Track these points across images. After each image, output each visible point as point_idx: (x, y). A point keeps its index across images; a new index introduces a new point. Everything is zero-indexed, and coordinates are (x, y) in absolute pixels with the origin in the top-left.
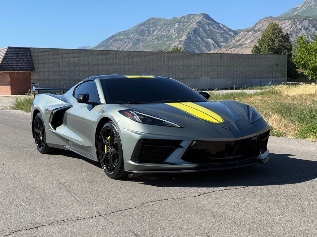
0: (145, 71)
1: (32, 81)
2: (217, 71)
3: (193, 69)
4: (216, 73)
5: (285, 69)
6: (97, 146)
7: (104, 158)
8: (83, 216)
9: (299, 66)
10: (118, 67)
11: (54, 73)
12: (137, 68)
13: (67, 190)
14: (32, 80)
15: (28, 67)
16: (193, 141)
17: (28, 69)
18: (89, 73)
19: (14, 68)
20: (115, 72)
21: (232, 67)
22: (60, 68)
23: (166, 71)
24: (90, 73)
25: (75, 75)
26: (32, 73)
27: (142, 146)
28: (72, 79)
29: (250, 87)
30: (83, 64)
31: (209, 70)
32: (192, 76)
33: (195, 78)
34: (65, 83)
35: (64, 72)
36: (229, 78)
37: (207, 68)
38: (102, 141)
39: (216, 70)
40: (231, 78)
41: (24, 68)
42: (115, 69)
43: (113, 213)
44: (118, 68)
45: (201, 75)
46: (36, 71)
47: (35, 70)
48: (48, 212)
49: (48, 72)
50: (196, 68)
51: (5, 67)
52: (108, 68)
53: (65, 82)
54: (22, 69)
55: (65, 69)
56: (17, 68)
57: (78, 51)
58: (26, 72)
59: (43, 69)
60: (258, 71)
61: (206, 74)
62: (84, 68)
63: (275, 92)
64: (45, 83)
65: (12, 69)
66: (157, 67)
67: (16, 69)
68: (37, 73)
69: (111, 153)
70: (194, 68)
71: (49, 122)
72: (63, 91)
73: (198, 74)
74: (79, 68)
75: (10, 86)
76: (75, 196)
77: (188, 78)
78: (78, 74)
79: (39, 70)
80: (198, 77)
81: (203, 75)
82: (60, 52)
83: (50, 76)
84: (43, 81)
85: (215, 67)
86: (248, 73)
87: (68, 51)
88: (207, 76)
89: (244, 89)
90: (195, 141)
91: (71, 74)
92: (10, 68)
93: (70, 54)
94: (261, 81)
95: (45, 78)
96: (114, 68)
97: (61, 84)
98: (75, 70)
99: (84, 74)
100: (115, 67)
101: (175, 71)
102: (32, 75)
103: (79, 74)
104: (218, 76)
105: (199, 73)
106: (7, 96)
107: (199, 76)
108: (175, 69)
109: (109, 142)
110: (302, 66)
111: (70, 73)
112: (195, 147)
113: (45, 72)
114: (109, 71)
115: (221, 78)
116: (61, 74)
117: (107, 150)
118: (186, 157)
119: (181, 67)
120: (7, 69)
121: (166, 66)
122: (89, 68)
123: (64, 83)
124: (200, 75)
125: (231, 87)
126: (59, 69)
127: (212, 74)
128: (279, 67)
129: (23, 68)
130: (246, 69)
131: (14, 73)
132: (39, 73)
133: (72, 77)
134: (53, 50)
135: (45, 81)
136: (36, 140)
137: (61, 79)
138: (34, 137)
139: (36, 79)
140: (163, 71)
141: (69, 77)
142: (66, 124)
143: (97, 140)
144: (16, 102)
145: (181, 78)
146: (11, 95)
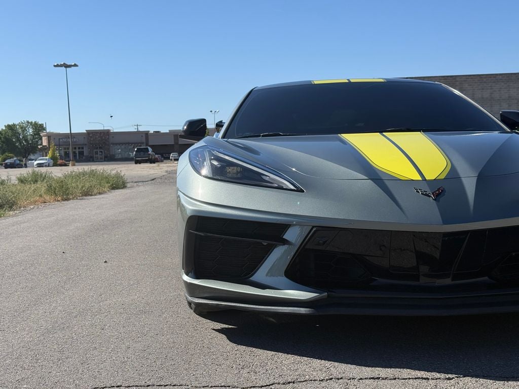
30: (498, 100)
57: (491, 77)
82: (457, 81)
87: (472, 78)
93: (475, 83)
112: (318, 244)
134: (446, 79)
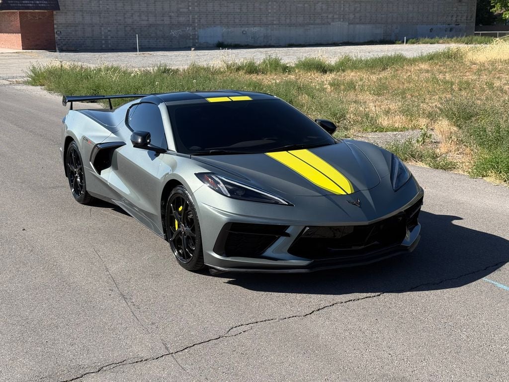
0: (241, 11)
1: (55, 26)
2: (360, 11)
3: (320, 8)
4: (357, 15)
5: (473, 9)
6: (163, 217)
7: (174, 237)
8: (144, 354)
9: (496, 4)
10: (196, 4)
11: (91, 13)
12: (227, 6)
13: (121, 294)
14: (55, 24)
15: (48, 4)
16: (306, 227)
17: (48, 7)
18: (148, 14)
19: (26, 5)
20: (191, 12)
21: (384, 5)
22: (100, 4)
23: (275, 11)
24: (150, 15)
25: (125, 18)
26: (55, 12)
27: (230, 233)
28: (120, 24)
29: (414, 40)
31: (347, 9)
32: (318, 21)
33: (324, 24)
34: (109, 31)
35: (106, 12)
36: (379, 23)
37: (344, 6)
38: (171, 212)
39: (358, 9)
40: (382, 23)
41: (42, 5)
42: (190, 8)
43: (186, 350)
44: (196, 6)
45: (333, 19)
46: (61, 9)
47: (60, 7)
48: (94, 343)
49: (80, 11)
50: (324, 7)
51: (11, 3)
52: (180, 6)
53: (109, 29)
54: (38, 6)
55: (108, 7)
56: (31, 5)
58: (46, 11)
59: (73, 6)
60: (428, 11)
61: (342, 16)
62: (140, 5)
63: (452, 56)
64: (76, 31)
65: (22, 6)
66: (260, 5)
67: (29, 6)
68: (62, 13)
69: (185, 233)
70: (322, 7)
71: (90, 160)
72: (110, 101)
73: (327, 16)
74: (132, 5)
75: (20, 35)
76: (132, 307)
77: (312, 24)
78: (130, 15)
79: (65, 8)
80: (328, 22)
81: (337, 18)
83: (84, 18)
84: (73, 26)
85: (356, 5)
86: (411, 15)
88: (343, 20)
89: (403, 42)
90: (308, 226)
91: (118, 15)
92: (18, 5)
94: (432, 29)
95: (77, 22)
96: (189, 6)
97: (103, 33)
98: (124, 9)
99: (140, 16)
100: (190, 4)
101: (290, 11)
102: (55, 17)
103: (132, 16)
104: (360, 20)
105: (330, 16)
106: (16, 53)
107: (330, 20)
108: (290, 7)
109: (182, 217)
110: (502, 4)
111: (117, 13)
112: (308, 235)
113: (76, 11)
114: (181, 10)
115: (366, 24)
116: (102, 15)
117: (179, 227)
118: (295, 250)
119: (300, 5)
120: (13, 6)
121: (275, 3)
122: (147, 5)
123: (107, 31)
124: (331, 18)
125: (382, 38)
126: (99, 7)
127: (352, 16)
128: (464, 4)
129: (40, 5)
130: (408, 7)
131: (26, 12)
132: (66, 13)
133: (120, 20)
135: (76, 26)
136: (71, 181)
137: (102, 24)
138: (67, 176)
139: (61, 24)
140: (270, 11)
141: (116, 20)
142: (116, 168)
143: (163, 207)
144: (33, 72)
145: (300, 24)
146: (23, 49)
